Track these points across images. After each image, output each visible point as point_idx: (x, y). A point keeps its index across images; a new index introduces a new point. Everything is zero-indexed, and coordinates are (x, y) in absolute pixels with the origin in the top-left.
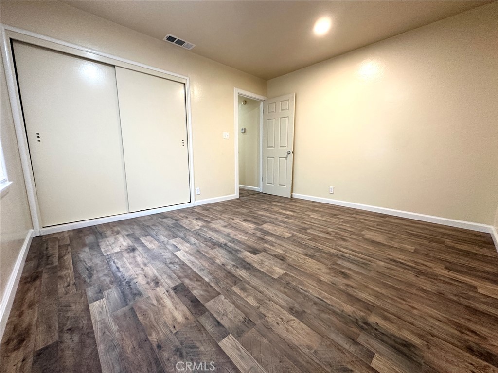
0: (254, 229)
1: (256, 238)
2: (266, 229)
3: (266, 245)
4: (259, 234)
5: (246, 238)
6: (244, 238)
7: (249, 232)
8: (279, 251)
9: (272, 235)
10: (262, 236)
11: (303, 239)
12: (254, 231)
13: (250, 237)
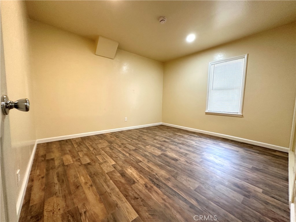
0: (166, 151)
1: (165, 146)
2: (160, 150)
3: (160, 143)
4: (164, 148)
5: (170, 146)
6: (171, 146)
7: (169, 149)
8: (155, 141)
9: (156, 147)
10: (162, 146)
11: (142, 145)
12: (167, 149)
13: (168, 146)
